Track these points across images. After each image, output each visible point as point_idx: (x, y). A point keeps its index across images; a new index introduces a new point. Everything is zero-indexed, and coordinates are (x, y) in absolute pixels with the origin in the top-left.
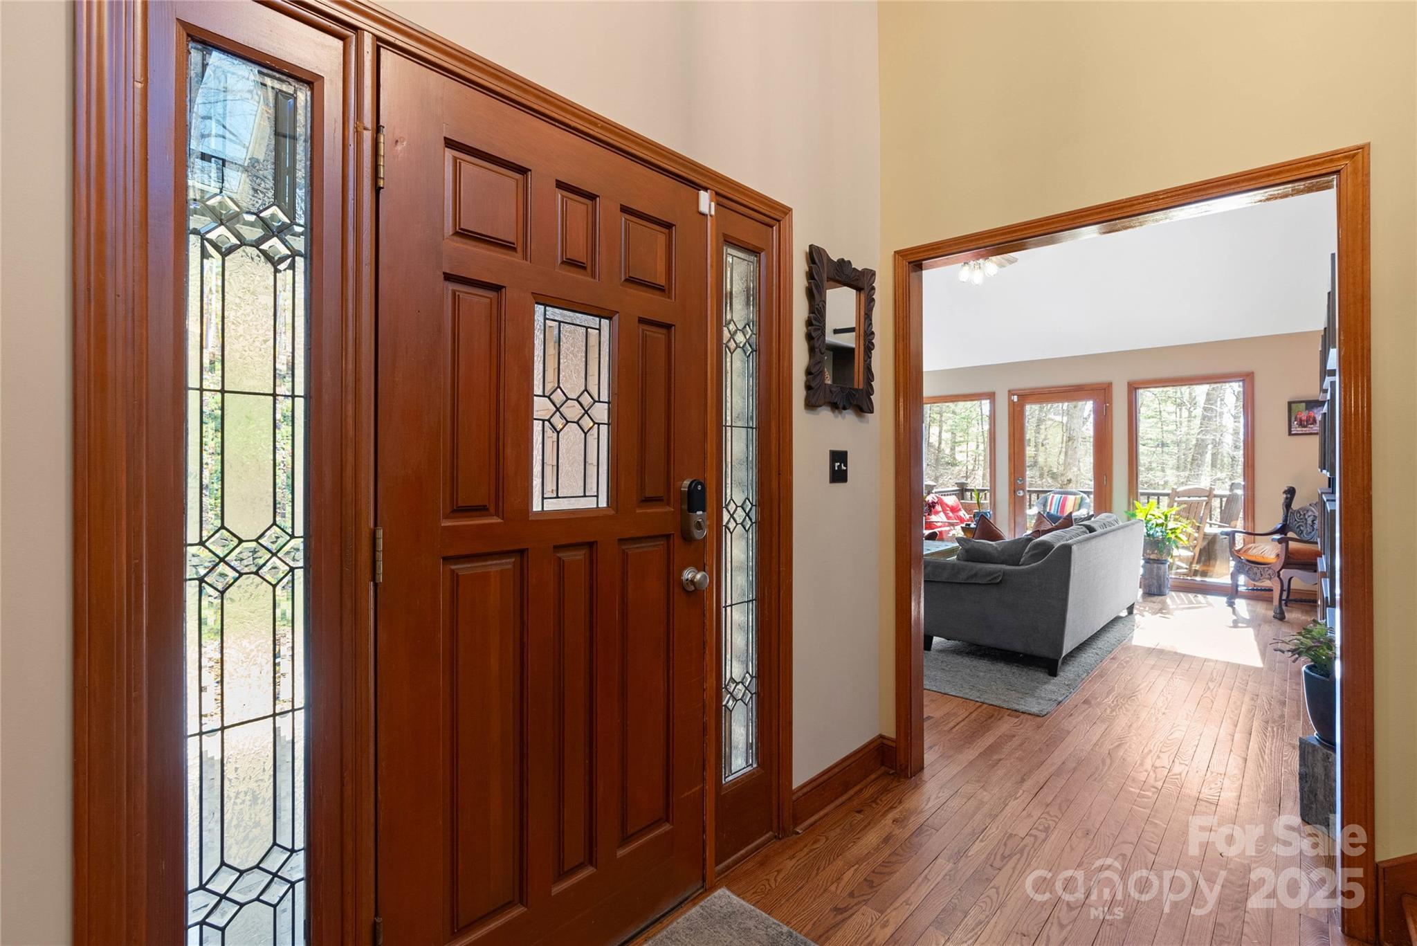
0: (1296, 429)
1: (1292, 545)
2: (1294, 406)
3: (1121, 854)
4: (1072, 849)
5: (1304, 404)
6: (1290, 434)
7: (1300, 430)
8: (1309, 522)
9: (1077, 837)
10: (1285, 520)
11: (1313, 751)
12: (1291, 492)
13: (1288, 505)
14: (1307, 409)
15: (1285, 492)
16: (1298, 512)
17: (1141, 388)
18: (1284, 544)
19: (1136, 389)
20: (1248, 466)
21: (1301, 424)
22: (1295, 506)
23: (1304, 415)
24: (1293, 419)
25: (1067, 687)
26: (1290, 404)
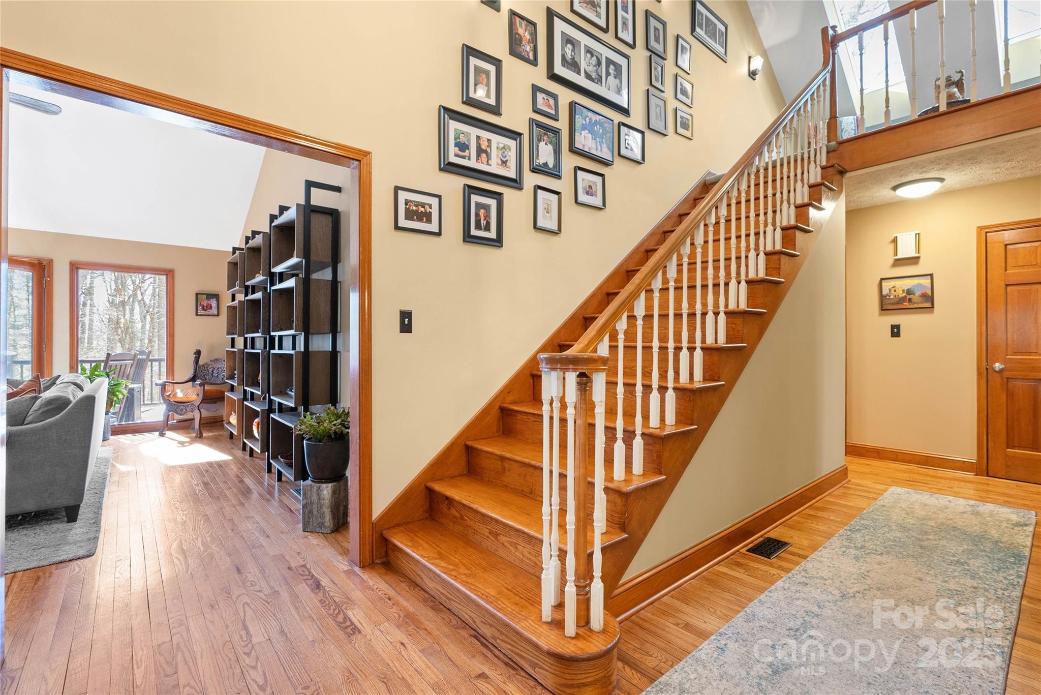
0: (201, 312)
1: (207, 387)
2: (199, 296)
3: (244, 604)
4: (212, 622)
5: (205, 296)
6: (197, 315)
7: (203, 312)
8: (210, 371)
9: (207, 613)
10: (195, 372)
11: (311, 488)
12: (198, 353)
13: (197, 361)
14: (207, 299)
15: (195, 353)
16: (203, 366)
17: (81, 268)
18: (202, 387)
19: (78, 268)
20: (170, 336)
21: (203, 309)
22: (201, 362)
23: (205, 303)
24: (199, 305)
25: (95, 525)
26: (197, 294)
